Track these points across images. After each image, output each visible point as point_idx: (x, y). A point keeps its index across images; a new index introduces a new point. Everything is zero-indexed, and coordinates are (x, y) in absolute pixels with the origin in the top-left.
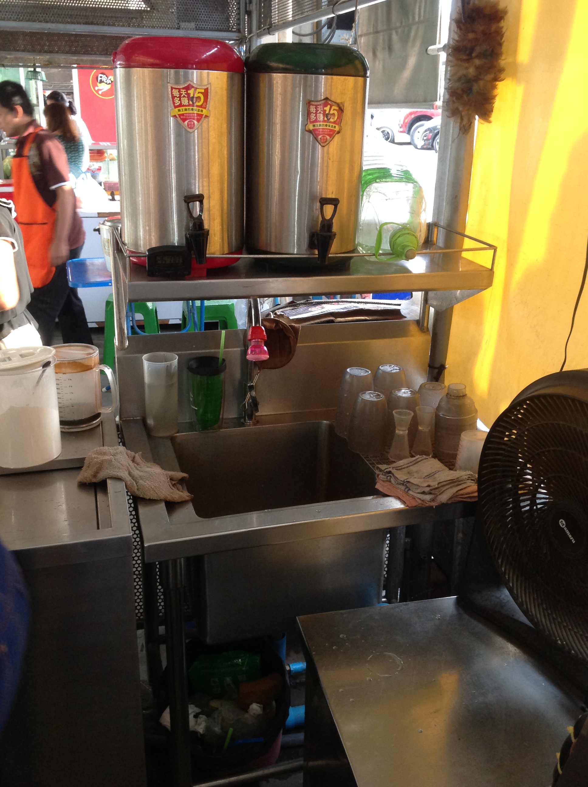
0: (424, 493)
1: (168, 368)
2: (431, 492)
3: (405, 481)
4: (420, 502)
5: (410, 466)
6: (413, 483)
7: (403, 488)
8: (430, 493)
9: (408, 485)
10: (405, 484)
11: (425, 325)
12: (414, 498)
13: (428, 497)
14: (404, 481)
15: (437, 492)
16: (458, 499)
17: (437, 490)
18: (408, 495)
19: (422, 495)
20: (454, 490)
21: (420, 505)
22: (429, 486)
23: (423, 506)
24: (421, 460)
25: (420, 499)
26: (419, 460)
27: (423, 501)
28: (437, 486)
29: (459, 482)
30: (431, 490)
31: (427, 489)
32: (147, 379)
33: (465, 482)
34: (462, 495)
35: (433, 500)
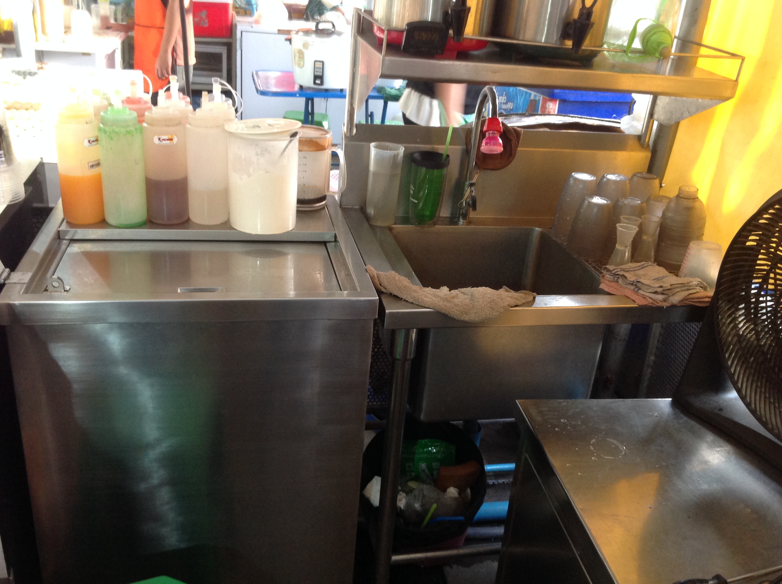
0: (656, 293)
1: (395, 157)
2: (664, 292)
3: (635, 281)
4: (651, 301)
5: (636, 270)
6: (643, 284)
7: (632, 287)
8: (663, 294)
9: (638, 284)
10: (634, 283)
11: (647, 140)
12: (644, 297)
13: (660, 297)
14: (633, 281)
15: (669, 292)
16: (688, 302)
17: (670, 291)
18: (638, 295)
19: (654, 295)
20: (686, 293)
21: (650, 305)
22: (661, 287)
23: (653, 305)
24: (647, 266)
25: (651, 298)
26: (645, 265)
27: (653, 300)
28: (669, 287)
29: (689, 287)
30: (664, 290)
31: (660, 290)
32: (372, 167)
33: (693, 287)
34: (693, 299)
35: (665, 300)
